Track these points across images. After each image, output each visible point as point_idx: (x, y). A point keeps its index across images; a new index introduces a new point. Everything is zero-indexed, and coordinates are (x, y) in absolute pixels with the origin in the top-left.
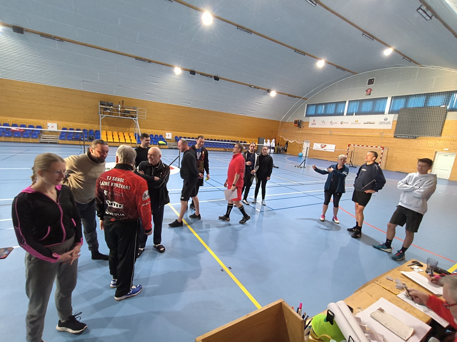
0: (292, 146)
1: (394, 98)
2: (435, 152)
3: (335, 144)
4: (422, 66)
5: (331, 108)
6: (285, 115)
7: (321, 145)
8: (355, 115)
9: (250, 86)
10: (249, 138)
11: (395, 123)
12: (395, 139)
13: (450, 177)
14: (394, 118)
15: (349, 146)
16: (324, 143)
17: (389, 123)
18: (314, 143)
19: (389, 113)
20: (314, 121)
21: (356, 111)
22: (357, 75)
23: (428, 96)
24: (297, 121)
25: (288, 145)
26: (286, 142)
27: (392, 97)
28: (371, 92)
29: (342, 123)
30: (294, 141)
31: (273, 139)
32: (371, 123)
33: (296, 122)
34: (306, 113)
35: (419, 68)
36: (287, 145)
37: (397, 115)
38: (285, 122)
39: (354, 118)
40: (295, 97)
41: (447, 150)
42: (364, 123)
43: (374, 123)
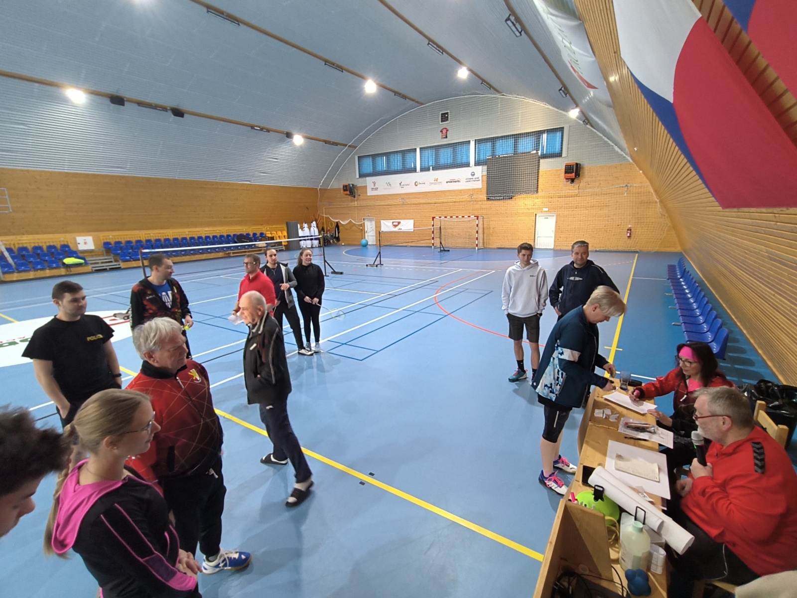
0: (346, 229)
1: (478, 142)
2: (535, 215)
3: (413, 219)
4: (503, 95)
5: (396, 162)
6: (325, 177)
7: (393, 222)
8: (433, 170)
9: (252, 127)
10: (268, 224)
11: (485, 179)
12: (489, 202)
13: (554, 245)
14: (482, 171)
15: (433, 220)
16: (397, 219)
17: (477, 180)
18: (382, 221)
19: (475, 165)
20: (375, 185)
21: (433, 163)
22: (423, 106)
23: (516, 137)
24: (346, 186)
25: (340, 228)
26: (336, 224)
27: (475, 140)
28: (448, 133)
29: (416, 184)
30: (349, 221)
31: (312, 222)
32: (456, 180)
33: (345, 188)
34: (359, 172)
35: (501, 98)
36: (338, 230)
37: (485, 167)
38: (327, 190)
39: (432, 174)
40: (336, 144)
41: (546, 211)
42: (447, 182)
43: (459, 181)
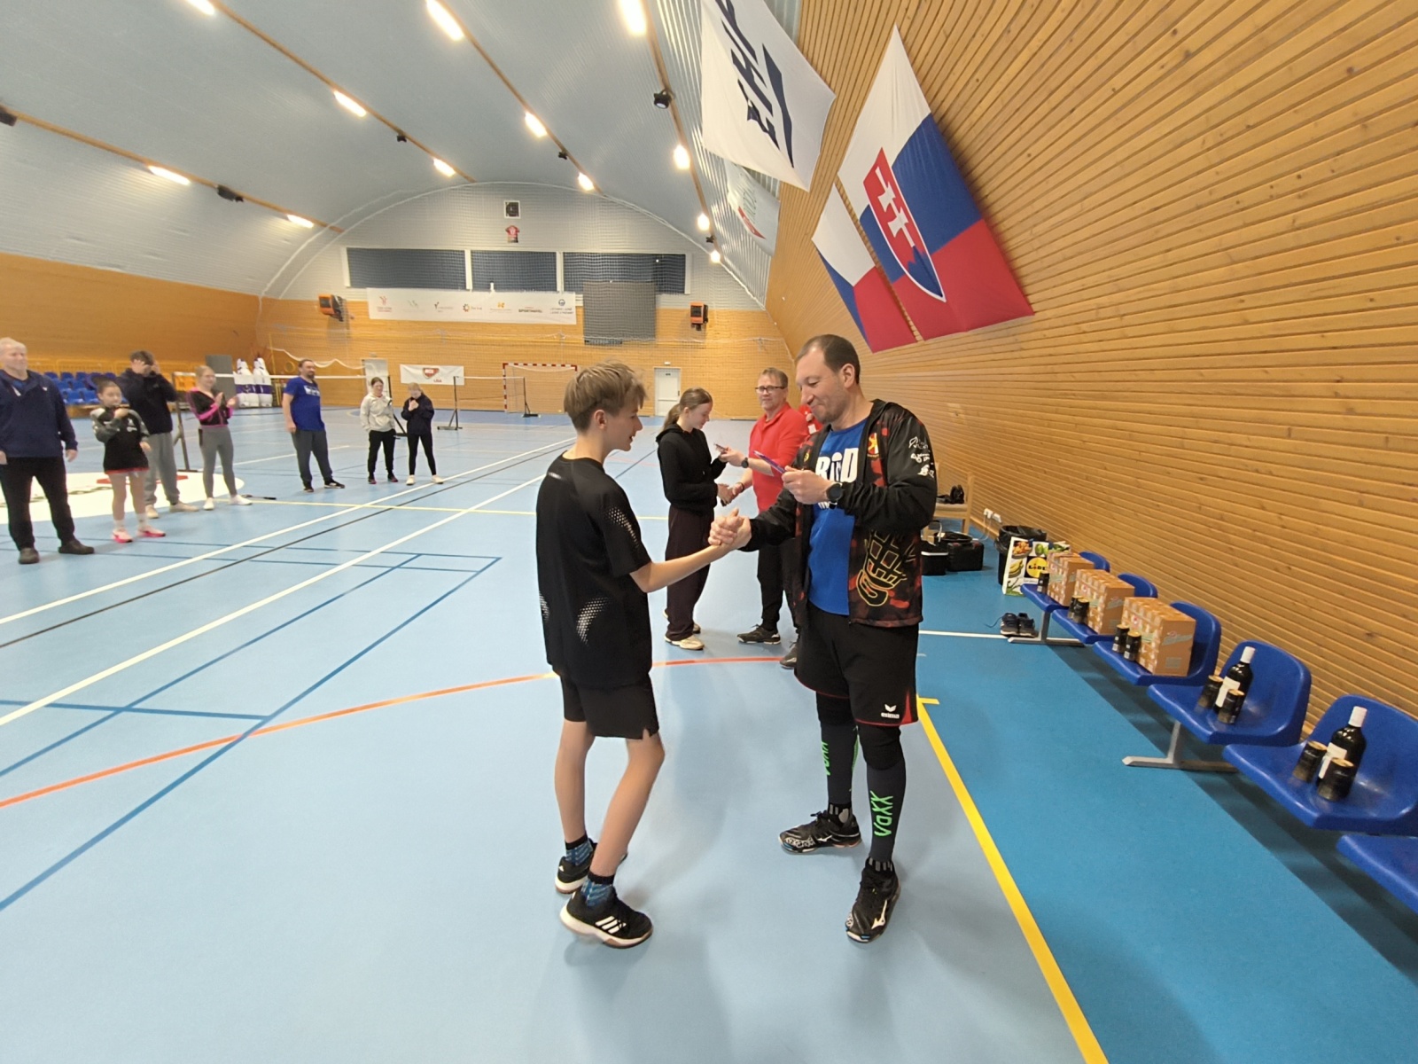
1: (569, 257)
2: (653, 370)
3: (461, 365)
4: (605, 196)
6: (276, 277)
7: (424, 369)
8: (495, 288)
11: (581, 310)
12: (588, 346)
14: (576, 301)
15: (504, 368)
16: (433, 364)
17: (569, 312)
19: (565, 290)
20: (384, 302)
22: (474, 185)
24: (326, 299)
27: (564, 253)
28: (518, 234)
29: (466, 308)
30: (332, 362)
32: (535, 310)
33: (325, 302)
34: (351, 275)
37: (581, 295)
38: (276, 301)
39: (493, 297)
41: (668, 365)
42: (520, 311)
43: (539, 311)
